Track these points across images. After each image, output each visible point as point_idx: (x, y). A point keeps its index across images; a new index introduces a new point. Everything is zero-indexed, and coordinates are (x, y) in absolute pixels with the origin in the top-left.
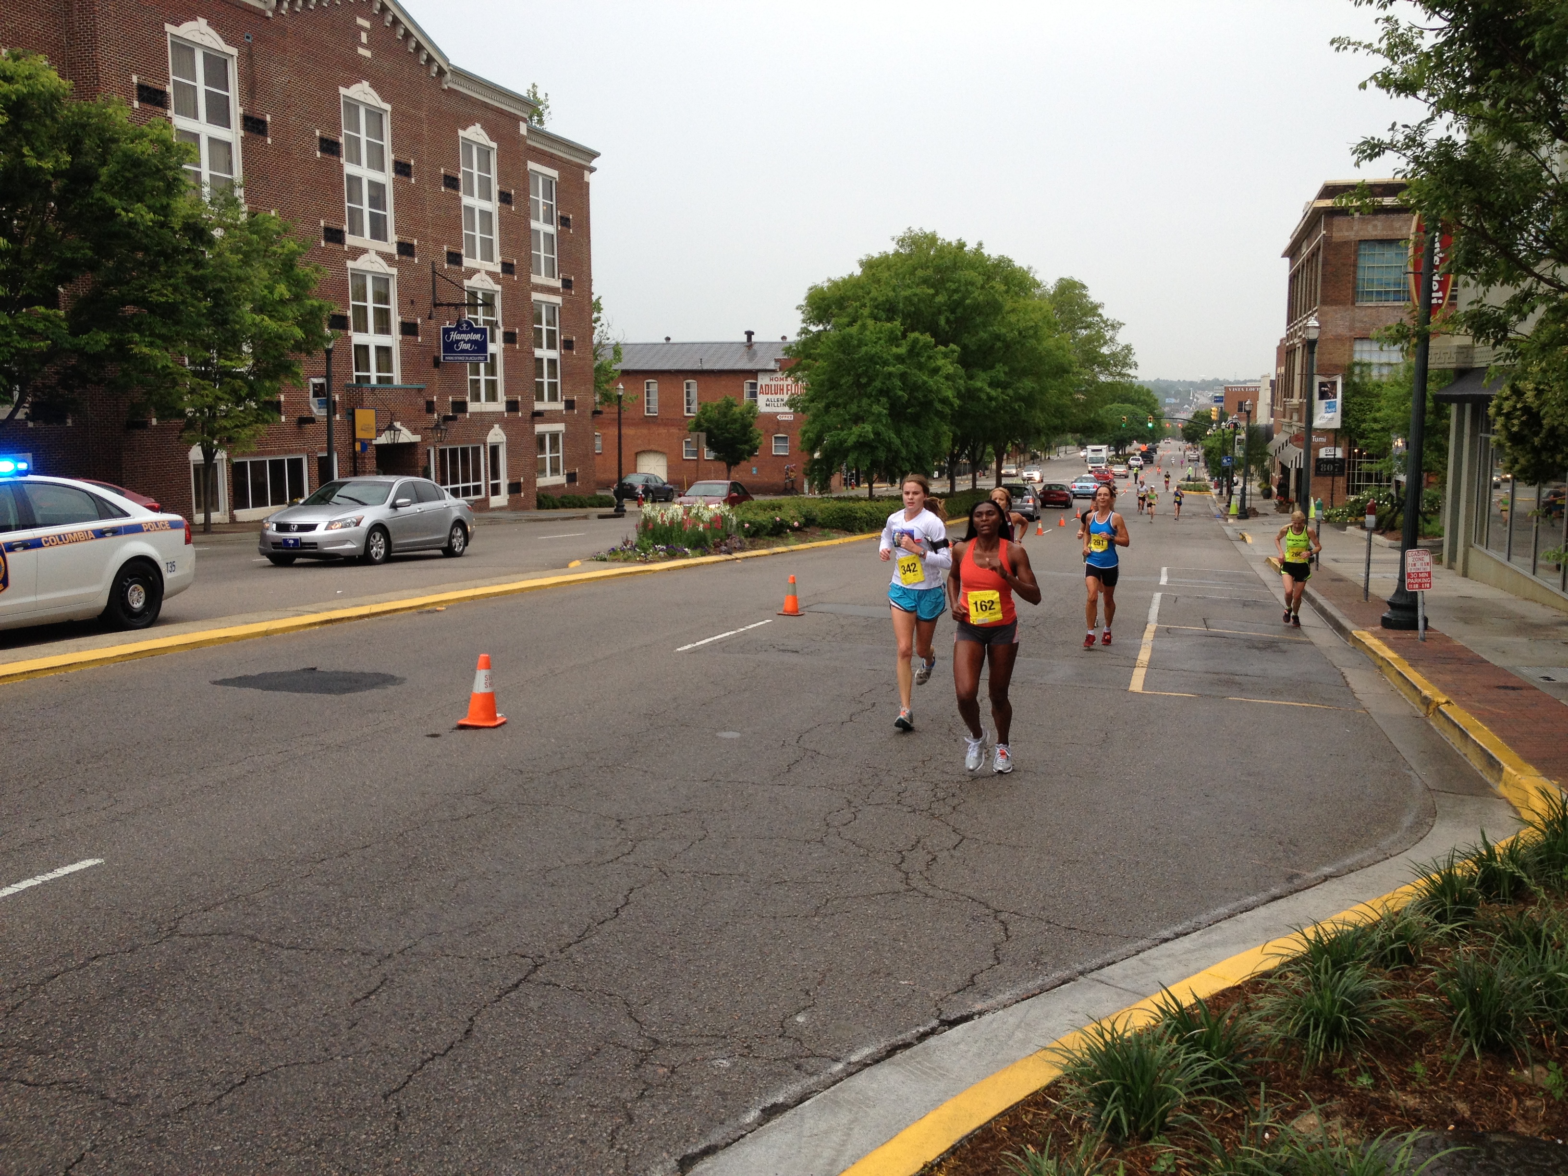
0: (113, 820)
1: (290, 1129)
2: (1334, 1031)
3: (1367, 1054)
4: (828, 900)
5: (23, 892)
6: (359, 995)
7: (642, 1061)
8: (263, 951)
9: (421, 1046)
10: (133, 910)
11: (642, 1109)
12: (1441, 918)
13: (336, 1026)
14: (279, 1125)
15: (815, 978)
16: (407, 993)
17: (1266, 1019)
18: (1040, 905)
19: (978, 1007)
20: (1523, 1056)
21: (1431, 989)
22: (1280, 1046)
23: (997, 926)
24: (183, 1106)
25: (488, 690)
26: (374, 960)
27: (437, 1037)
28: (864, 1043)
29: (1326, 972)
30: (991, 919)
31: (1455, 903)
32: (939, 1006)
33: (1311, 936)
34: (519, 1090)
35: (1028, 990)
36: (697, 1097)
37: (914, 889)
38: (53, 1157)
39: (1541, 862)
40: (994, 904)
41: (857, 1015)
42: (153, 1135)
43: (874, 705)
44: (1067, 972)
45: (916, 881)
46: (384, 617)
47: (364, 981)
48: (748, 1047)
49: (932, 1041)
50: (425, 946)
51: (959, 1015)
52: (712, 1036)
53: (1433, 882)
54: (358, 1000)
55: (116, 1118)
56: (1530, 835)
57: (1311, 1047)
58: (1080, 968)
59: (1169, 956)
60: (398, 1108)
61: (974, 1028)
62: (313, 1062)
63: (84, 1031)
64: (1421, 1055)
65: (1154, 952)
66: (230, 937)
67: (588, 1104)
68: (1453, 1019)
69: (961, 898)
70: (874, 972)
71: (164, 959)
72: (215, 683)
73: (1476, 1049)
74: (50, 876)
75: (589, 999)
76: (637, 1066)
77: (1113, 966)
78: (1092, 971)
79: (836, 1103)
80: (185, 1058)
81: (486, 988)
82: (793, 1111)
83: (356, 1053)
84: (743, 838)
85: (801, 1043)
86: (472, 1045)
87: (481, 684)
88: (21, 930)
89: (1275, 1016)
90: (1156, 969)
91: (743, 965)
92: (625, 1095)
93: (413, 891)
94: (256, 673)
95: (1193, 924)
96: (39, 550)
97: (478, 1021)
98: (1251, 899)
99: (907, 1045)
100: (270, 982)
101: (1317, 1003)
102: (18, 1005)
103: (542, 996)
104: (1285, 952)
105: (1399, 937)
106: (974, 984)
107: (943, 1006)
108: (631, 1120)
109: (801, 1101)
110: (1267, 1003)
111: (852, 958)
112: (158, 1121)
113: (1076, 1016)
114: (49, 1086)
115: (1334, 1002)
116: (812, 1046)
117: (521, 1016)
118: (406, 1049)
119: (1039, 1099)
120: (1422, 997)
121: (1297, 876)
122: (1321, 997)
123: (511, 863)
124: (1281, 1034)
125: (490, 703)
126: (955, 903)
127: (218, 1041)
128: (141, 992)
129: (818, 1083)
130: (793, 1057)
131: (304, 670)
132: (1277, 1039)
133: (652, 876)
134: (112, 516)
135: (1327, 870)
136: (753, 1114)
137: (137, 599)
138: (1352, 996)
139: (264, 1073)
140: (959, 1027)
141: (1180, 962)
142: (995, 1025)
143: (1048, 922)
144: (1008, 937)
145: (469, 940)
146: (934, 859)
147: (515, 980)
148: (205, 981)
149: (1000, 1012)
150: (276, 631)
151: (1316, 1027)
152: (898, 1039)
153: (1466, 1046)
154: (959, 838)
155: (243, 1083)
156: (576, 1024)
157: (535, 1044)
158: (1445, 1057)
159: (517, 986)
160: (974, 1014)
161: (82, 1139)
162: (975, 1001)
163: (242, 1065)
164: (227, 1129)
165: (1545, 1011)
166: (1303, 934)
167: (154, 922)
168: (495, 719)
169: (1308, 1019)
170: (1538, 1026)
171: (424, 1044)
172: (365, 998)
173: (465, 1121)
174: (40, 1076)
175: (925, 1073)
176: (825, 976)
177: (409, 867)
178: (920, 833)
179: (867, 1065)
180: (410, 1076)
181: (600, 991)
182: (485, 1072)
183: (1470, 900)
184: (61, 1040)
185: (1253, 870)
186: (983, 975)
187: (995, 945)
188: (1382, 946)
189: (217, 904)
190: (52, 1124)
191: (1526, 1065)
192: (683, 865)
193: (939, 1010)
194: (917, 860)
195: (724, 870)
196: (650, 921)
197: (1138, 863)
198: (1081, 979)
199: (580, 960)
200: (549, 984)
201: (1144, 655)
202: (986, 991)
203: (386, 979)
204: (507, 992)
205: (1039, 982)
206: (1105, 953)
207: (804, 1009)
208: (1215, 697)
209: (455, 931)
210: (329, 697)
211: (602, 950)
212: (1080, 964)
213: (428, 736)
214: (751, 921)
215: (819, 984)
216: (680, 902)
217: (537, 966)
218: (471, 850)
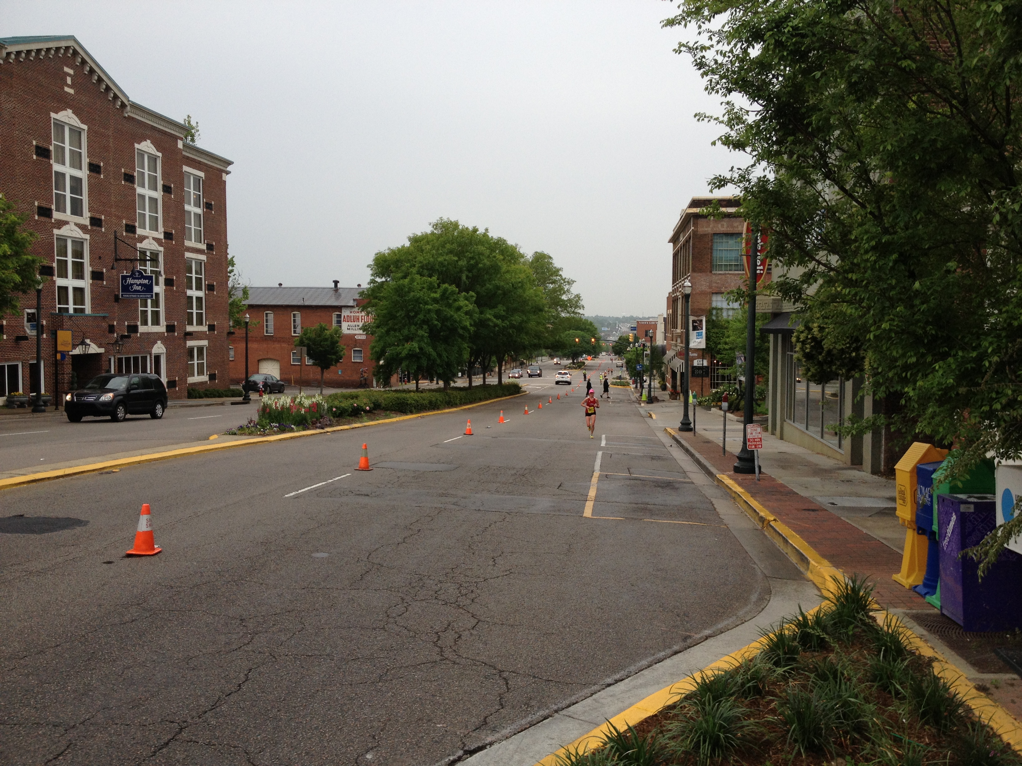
2: (716, 744)
3: (736, 758)
4: (388, 670)
6: (51, 757)
12: (777, 664)
15: (379, 726)
16: (86, 753)
17: (673, 738)
18: (529, 665)
19: (489, 739)
20: (831, 753)
21: (773, 712)
22: (683, 756)
23: (501, 682)
25: (149, 529)
26: (62, 730)
29: (709, 705)
30: (497, 677)
31: (785, 653)
32: (464, 740)
33: (699, 680)
35: (522, 725)
37: (447, 658)
39: (835, 624)
40: (499, 666)
41: (408, 751)
43: (419, 531)
44: (547, 711)
45: (448, 653)
46: (74, 477)
47: (54, 747)
50: (100, 718)
51: (476, 746)
53: (771, 640)
54: (50, 761)
56: (828, 606)
57: (702, 756)
58: (555, 707)
59: (611, 696)
61: (487, 755)
64: (769, 756)
65: (602, 692)
68: (788, 731)
69: (478, 663)
70: (419, 719)
73: (802, 751)
75: (219, 751)
77: (576, 705)
78: (563, 709)
81: (145, 747)
84: (329, 628)
87: (143, 525)
89: (679, 736)
90: (602, 705)
91: (329, 720)
93: (92, 677)
95: (626, 673)
98: (662, 654)
101: (704, 725)
103: (185, 751)
104: (683, 691)
105: (752, 679)
106: (486, 724)
107: (466, 741)
110: (674, 726)
111: (404, 710)
113: (553, 741)
115: (715, 724)
120: (770, 718)
121: (690, 637)
122: (707, 722)
123: (164, 654)
124: (683, 748)
125: (150, 538)
126: (474, 667)
131: (15, 517)
132: (680, 752)
133: (265, 659)
135: (707, 632)
138: (727, 720)
140: (477, 755)
141: (618, 699)
142: (500, 752)
143: (534, 677)
144: (508, 689)
145: (132, 711)
146: (459, 637)
147: (166, 739)
149: (504, 742)
151: (704, 742)
153: (797, 748)
154: (477, 621)
158: (784, 756)
159: (167, 744)
160: (487, 745)
162: (487, 736)
165: (842, 723)
166: (694, 679)
168: (154, 549)
169: (699, 737)
170: (839, 733)
172: (55, 759)
176: (386, 724)
177: (89, 660)
178: (450, 619)
181: (228, 744)
183: (793, 651)
185: (662, 635)
186: (492, 717)
187: (500, 694)
188: (743, 685)
191: (833, 759)
192: (287, 650)
193: (463, 743)
194: (449, 638)
195: (316, 652)
196: (263, 692)
197: (591, 633)
198: (556, 715)
199: (213, 723)
200: (191, 741)
201: (592, 493)
202: (494, 728)
203: (71, 744)
204: (160, 749)
205: (529, 719)
206: (571, 696)
207: (372, 749)
208: (636, 519)
209: (122, 706)
210: (32, 536)
211: (229, 715)
212: (555, 705)
213: (104, 563)
214: (335, 688)
215: (382, 730)
216: (285, 677)
217: (181, 729)
218: (134, 645)
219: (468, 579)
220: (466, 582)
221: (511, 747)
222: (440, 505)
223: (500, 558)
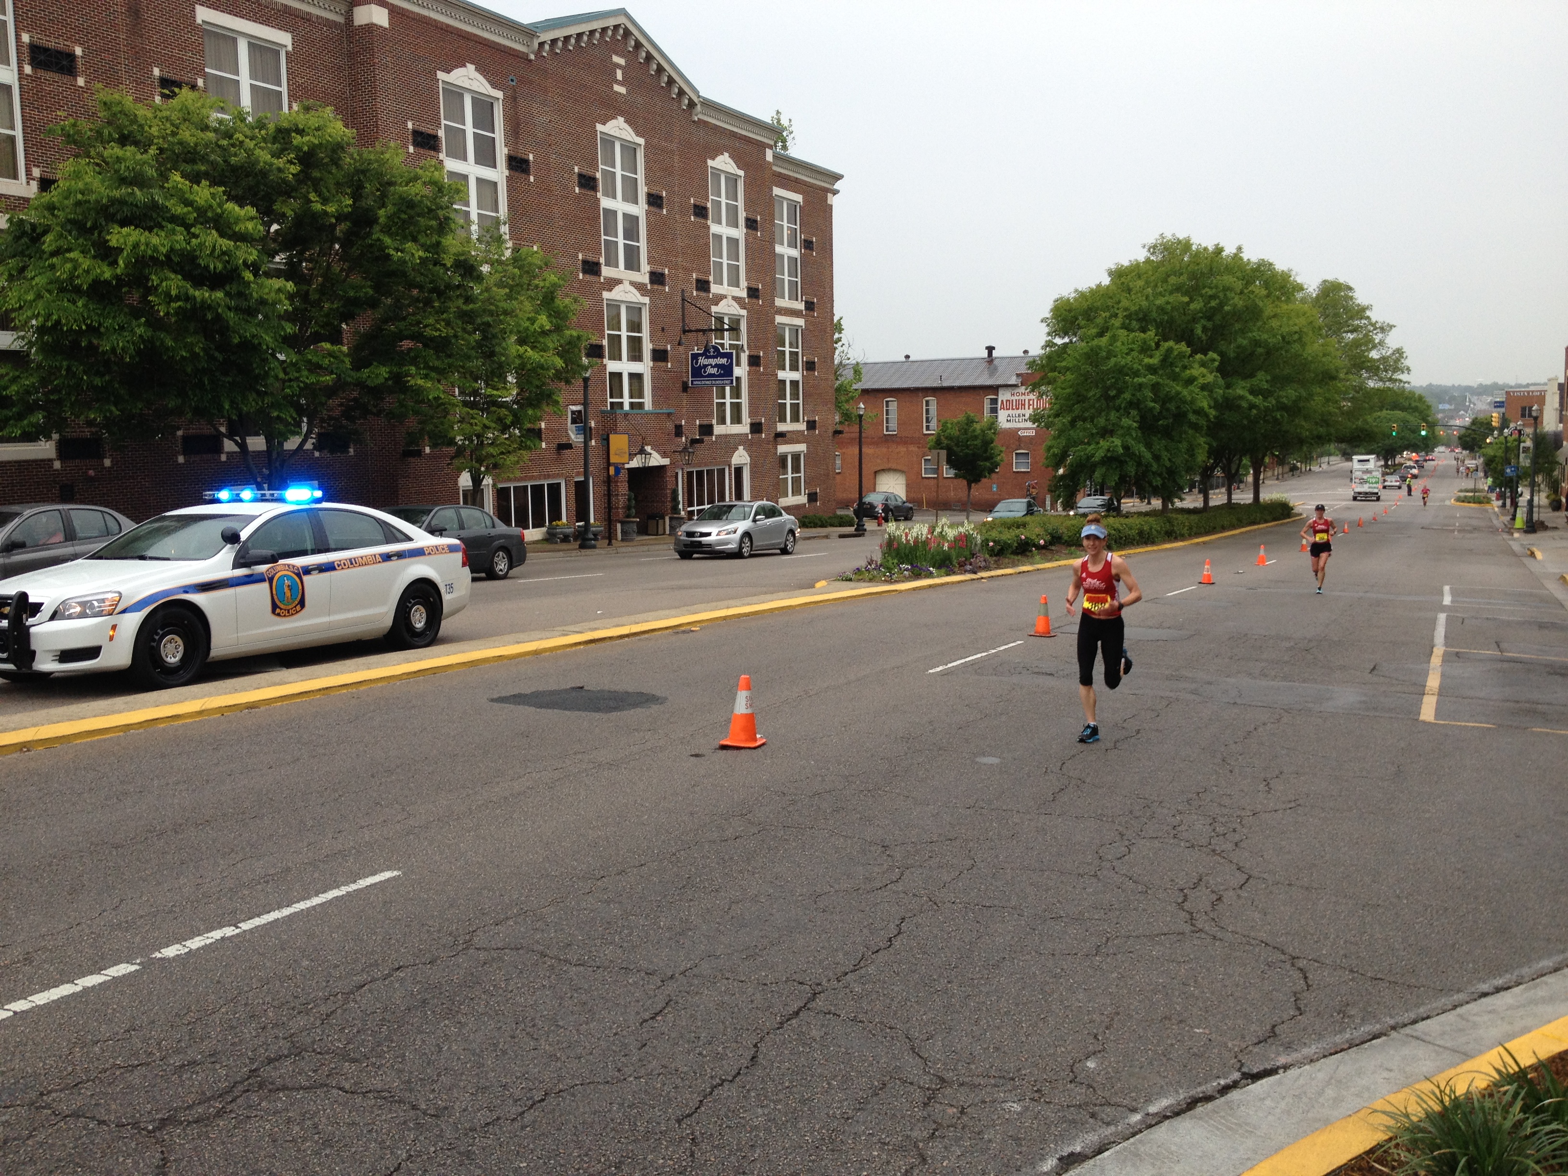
0: (408, 834)
1: (590, 1150)
4: (1108, 939)
5: (330, 902)
6: (647, 1015)
7: (929, 1099)
8: (552, 967)
9: (709, 1071)
10: (430, 923)
11: (934, 1149)
13: (625, 1045)
14: (579, 1145)
15: (1102, 1022)
16: (692, 1016)
18: (1342, 952)
19: (1282, 1060)
23: (1297, 975)
24: (488, 1120)
25: (749, 711)
26: (657, 980)
27: (724, 1062)
28: (1161, 1094)
30: (1288, 966)
32: (1240, 1057)
34: (809, 1122)
35: (1335, 1044)
36: (990, 1141)
37: (1201, 930)
38: (373, 1165)
40: (1290, 950)
41: (1151, 1063)
42: (462, 1149)
43: (1138, 732)
44: (1378, 1026)
45: (1202, 921)
46: (643, 637)
47: (650, 1002)
48: (1038, 1091)
49: (1235, 1095)
50: (705, 968)
51: (1262, 1068)
52: (1000, 1077)
54: (645, 1021)
55: (427, 1130)
58: (1392, 1022)
59: (1490, 1012)
60: (692, 1134)
61: (1280, 1083)
62: (607, 1082)
63: (392, 1041)
65: (1472, 1007)
66: (521, 952)
67: (879, 1141)
69: (1253, 942)
70: (1165, 1018)
71: (462, 972)
72: (492, 700)
74: (353, 887)
75: (870, 1031)
76: (925, 1105)
77: (1429, 1021)
78: (1405, 1025)
79: (1137, 1155)
80: (487, 1072)
81: (767, 1014)
82: (1092, 1162)
83: (648, 1075)
84: (1012, 869)
85: (1094, 1090)
86: (759, 1072)
87: (741, 705)
88: (330, 939)
90: (1475, 1026)
91: (1024, 1004)
92: (915, 1134)
93: (689, 911)
94: (528, 691)
95: (1514, 978)
96: (333, 573)
97: (763, 1047)
99: (1208, 1099)
100: (561, 998)
102: (332, 1013)
103: (823, 1026)
106: (1275, 1035)
107: (1244, 1058)
108: (924, 1160)
109: (1100, 1152)
111: (1140, 1001)
112: (466, 1134)
113: (1392, 1074)
114: (364, 1094)
116: (1107, 1094)
117: (804, 1045)
118: (695, 1073)
119: (1363, 1164)
123: (782, 886)
125: (750, 723)
126: (1247, 947)
127: (517, 1057)
128: (443, 1004)
129: (1116, 1134)
130: (1087, 1104)
131: (573, 688)
133: (922, 905)
134: (397, 541)
136: (1050, 1162)
137: (419, 619)
139: (561, 1091)
140: (1264, 1081)
141: (1503, 1018)
142: (1302, 1081)
143: (1351, 971)
144: (1308, 986)
145: (746, 963)
146: (1219, 899)
147: (795, 1007)
148: (501, 995)
149: (1307, 1067)
150: (545, 650)
152: (1198, 1091)
154: (1246, 876)
155: (543, 1100)
156: (859, 1056)
157: (820, 1075)
159: (797, 1013)
160: (1278, 1068)
161: (398, 1148)
162: (1278, 1054)
163: (540, 1082)
164: (531, 1146)
167: (450, 934)
168: (755, 740)
171: (712, 1069)
172: (652, 1018)
173: (758, 1151)
174: (356, 1084)
175: (1230, 1129)
176: (1113, 1019)
177: (684, 887)
178: (1201, 870)
179: (1167, 1117)
180: (701, 1101)
181: (881, 1023)
182: (774, 1102)
184: (373, 1049)
186: (1285, 1026)
187: (1295, 993)
189: (507, 918)
190: (370, 1131)
192: (952, 895)
193: (1240, 1061)
194: (1201, 900)
195: (996, 902)
196: (925, 953)
197: (1446, 909)
198: (1394, 1034)
199: (858, 989)
200: (829, 1013)
201: (1433, 682)
202: (1289, 1044)
203: (670, 1000)
204: (788, 1020)
205: (1348, 1036)
206: (1418, 1006)
207: (1094, 1054)
208: (1517, 728)
209: (732, 954)
210: (597, 715)
211: (879, 980)
212: (1391, 1017)
213: (692, 756)
214: (1028, 957)
215: (1107, 1028)
216: (953, 934)
217: (815, 994)
218: (741, 872)
219: (1226, 811)
220: (1223, 816)
221: (1320, 1075)
222: (1172, 694)
223: (1278, 779)
